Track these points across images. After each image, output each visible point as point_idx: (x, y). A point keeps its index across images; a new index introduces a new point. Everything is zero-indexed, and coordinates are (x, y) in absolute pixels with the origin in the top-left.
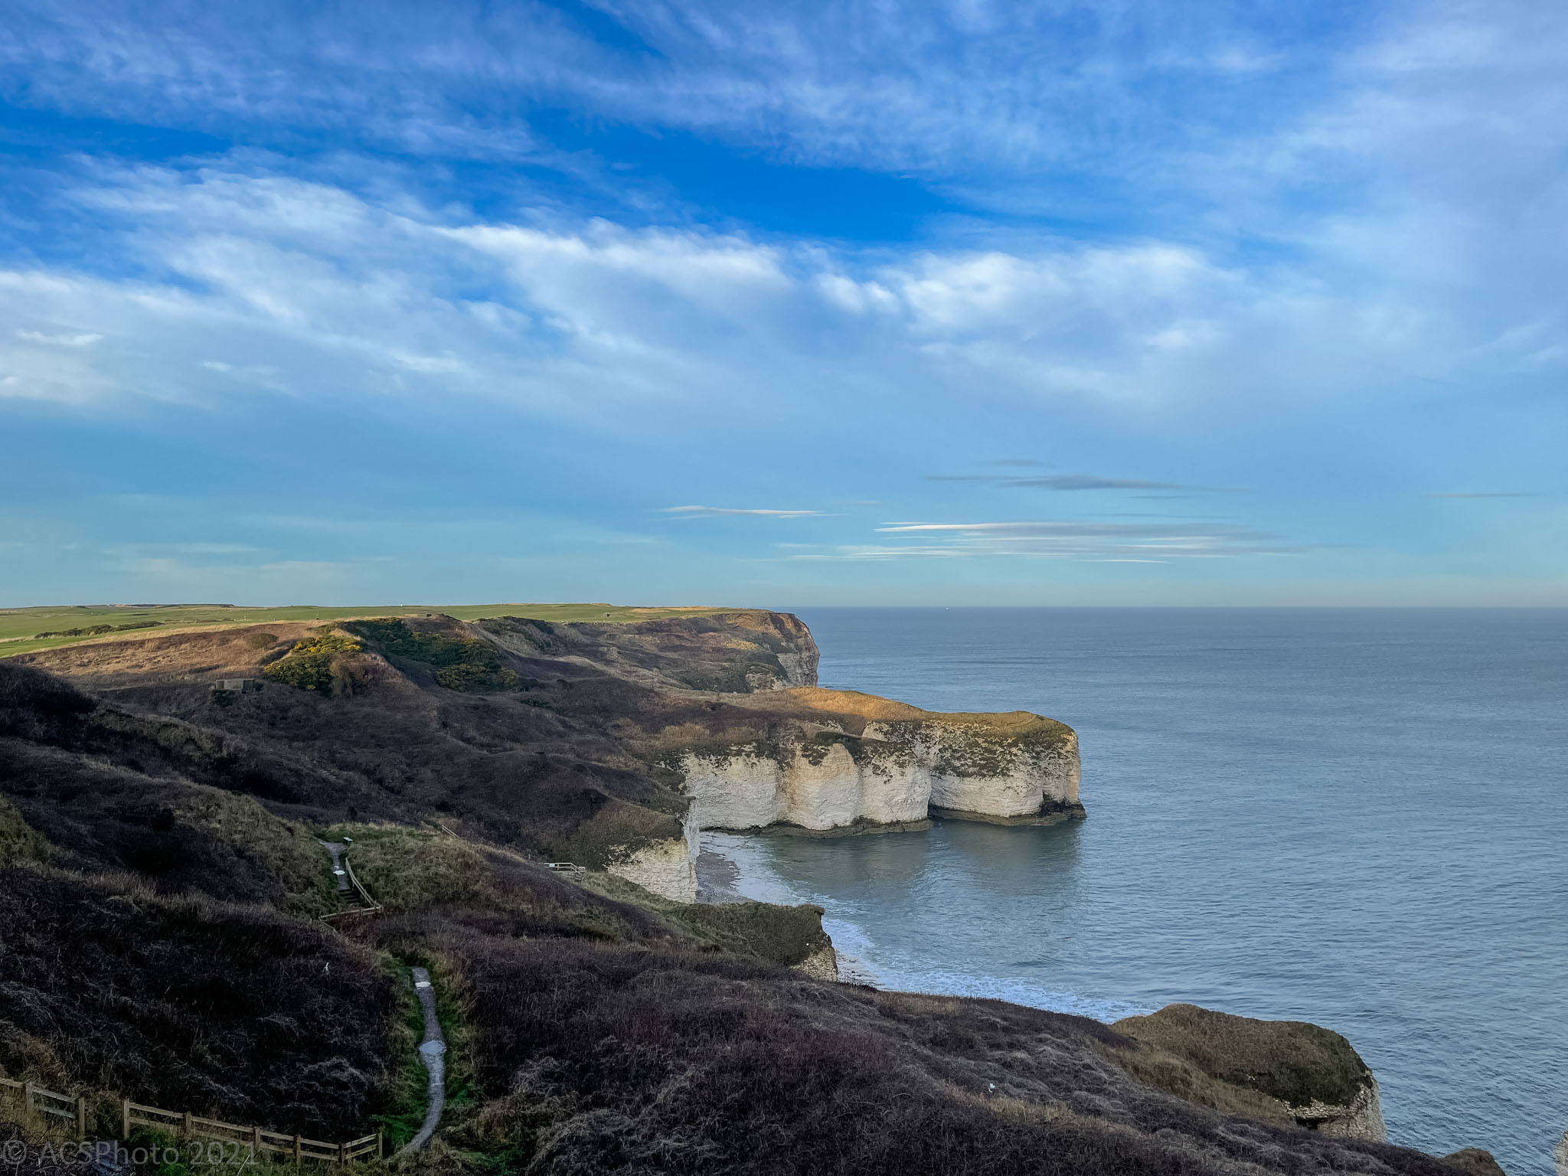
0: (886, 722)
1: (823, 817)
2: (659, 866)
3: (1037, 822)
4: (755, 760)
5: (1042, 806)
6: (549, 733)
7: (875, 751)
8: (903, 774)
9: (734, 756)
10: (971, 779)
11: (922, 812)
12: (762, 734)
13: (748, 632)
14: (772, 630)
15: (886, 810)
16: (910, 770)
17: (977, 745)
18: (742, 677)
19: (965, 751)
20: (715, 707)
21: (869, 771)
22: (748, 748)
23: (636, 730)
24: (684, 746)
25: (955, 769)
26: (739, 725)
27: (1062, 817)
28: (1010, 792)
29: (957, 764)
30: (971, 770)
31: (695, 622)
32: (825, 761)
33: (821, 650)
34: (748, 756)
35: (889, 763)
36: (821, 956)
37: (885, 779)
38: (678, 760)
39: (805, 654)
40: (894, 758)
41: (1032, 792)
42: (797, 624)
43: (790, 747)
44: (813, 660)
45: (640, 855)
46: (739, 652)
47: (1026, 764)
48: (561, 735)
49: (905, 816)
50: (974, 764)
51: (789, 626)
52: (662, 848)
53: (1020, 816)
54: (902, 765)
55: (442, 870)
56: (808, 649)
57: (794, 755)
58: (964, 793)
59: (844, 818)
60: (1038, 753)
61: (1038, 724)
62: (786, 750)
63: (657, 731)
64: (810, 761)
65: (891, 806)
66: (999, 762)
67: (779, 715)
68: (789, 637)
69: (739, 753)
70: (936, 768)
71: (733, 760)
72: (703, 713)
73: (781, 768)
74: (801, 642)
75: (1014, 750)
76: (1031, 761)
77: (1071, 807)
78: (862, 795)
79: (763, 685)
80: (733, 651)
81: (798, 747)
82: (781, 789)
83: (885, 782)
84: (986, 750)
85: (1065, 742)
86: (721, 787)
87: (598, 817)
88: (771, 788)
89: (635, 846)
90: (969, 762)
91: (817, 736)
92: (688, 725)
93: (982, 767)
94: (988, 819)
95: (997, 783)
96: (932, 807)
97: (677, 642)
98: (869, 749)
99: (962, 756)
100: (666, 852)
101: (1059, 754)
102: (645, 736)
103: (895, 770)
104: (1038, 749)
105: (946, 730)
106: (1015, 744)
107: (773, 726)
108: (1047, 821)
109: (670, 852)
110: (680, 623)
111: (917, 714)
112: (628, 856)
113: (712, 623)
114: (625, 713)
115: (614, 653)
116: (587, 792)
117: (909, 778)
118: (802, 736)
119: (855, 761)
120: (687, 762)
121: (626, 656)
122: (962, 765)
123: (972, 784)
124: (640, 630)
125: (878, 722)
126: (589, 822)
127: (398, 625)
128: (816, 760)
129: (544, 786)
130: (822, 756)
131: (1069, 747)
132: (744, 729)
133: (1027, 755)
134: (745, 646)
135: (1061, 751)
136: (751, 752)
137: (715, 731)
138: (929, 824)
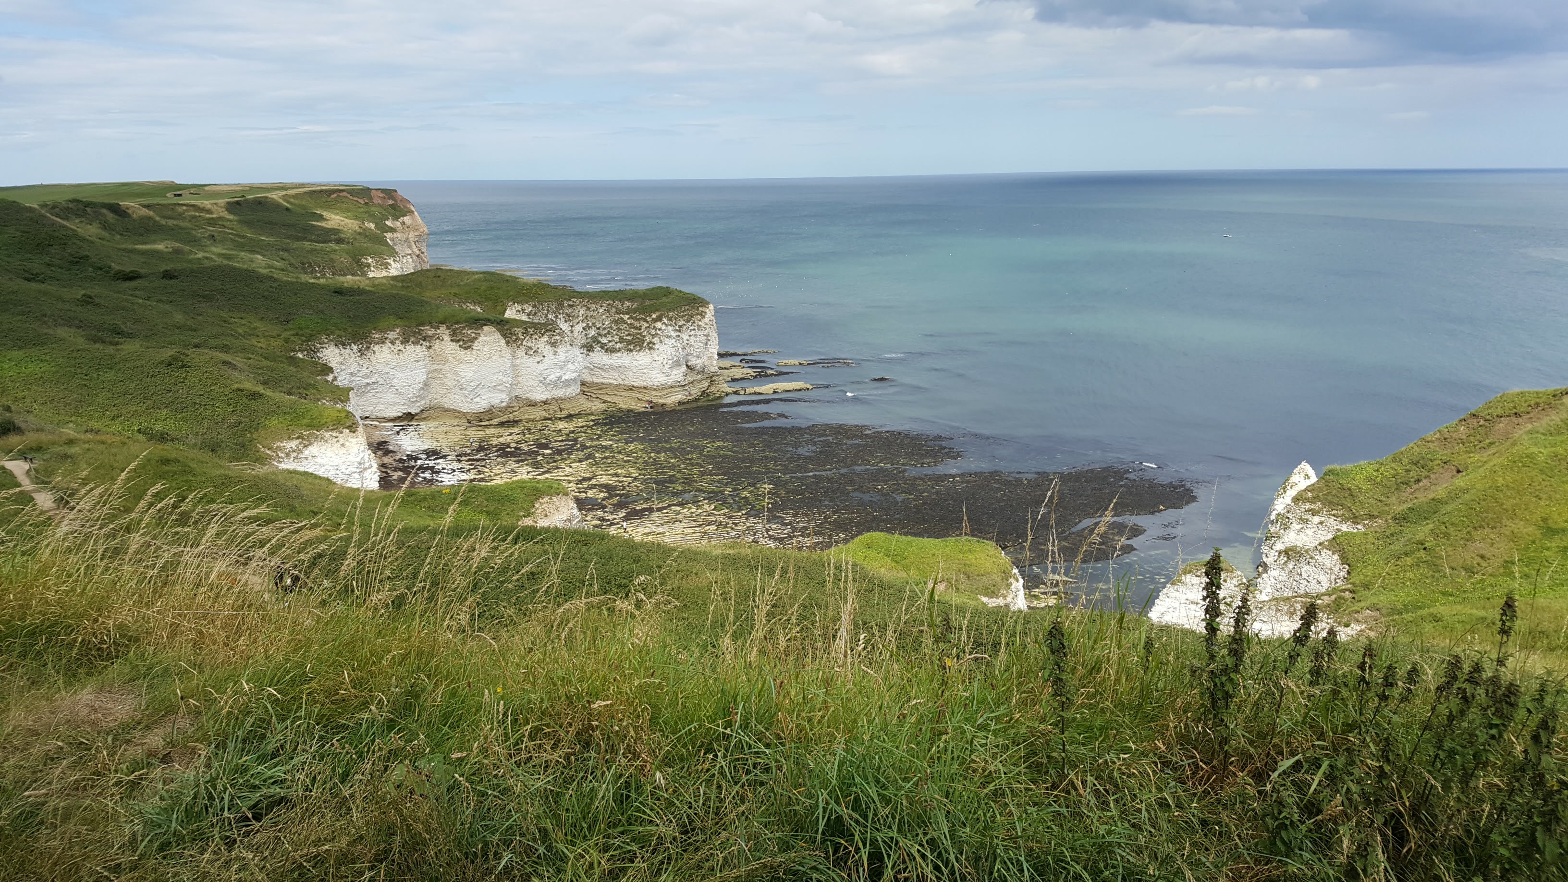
0: (529, 303)
1: (477, 400)
4: (401, 347)
5: (685, 375)
7: (526, 333)
8: (555, 353)
9: (377, 343)
10: (619, 354)
11: (575, 389)
15: (541, 389)
16: (561, 350)
17: (623, 322)
18: (355, 259)
19: (611, 328)
21: (521, 353)
22: (391, 335)
24: (321, 334)
25: (602, 346)
28: (657, 365)
29: (604, 340)
30: (618, 346)
32: (476, 345)
34: (393, 343)
35: (541, 344)
37: (538, 359)
38: (315, 350)
40: (545, 338)
41: (676, 363)
43: (437, 332)
45: (314, 449)
47: (670, 337)
49: (559, 394)
50: (621, 340)
52: (338, 441)
53: (667, 386)
54: (554, 344)
57: (442, 340)
58: (613, 368)
59: (499, 399)
60: (680, 327)
62: (433, 336)
64: (460, 346)
65: (547, 385)
66: (644, 336)
69: (382, 341)
70: (583, 346)
71: (376, 348)
74: (407, 220)
75: (659, 325)
76: (674, 335)
78: (516, 376)
79: (380, 266)
81: (446, 331)
82: (431, 375)
83: (538, 363)
84: (632, 326)
85: (703, 315)
86: (366, 376)
88: (420, 374)
89: (306, 441)
90: (617, 339)
91: (466, 320)
93: (629, 343)
95: (644, 357)
96: (583, 383)
98: (518, 330)
99: (609, 333)
100: (343, 445)
101: (699, 326)
103: (547, 350)
104: (680, 323)
105: (588, 309)
106: (659, 319)
109: (347, 444)
112: (301, 451)
117: (562, 357)
119: (508, 343)
120: (326, 352)
122: (610, 341)
123: (623, 359)
125: (520, 303)
128: (467, 344)
130: (473, 340)
131: (707, 319)
133: (671, 328)
134: (348, 225)
135: (700, 323)
136: (396, 339)
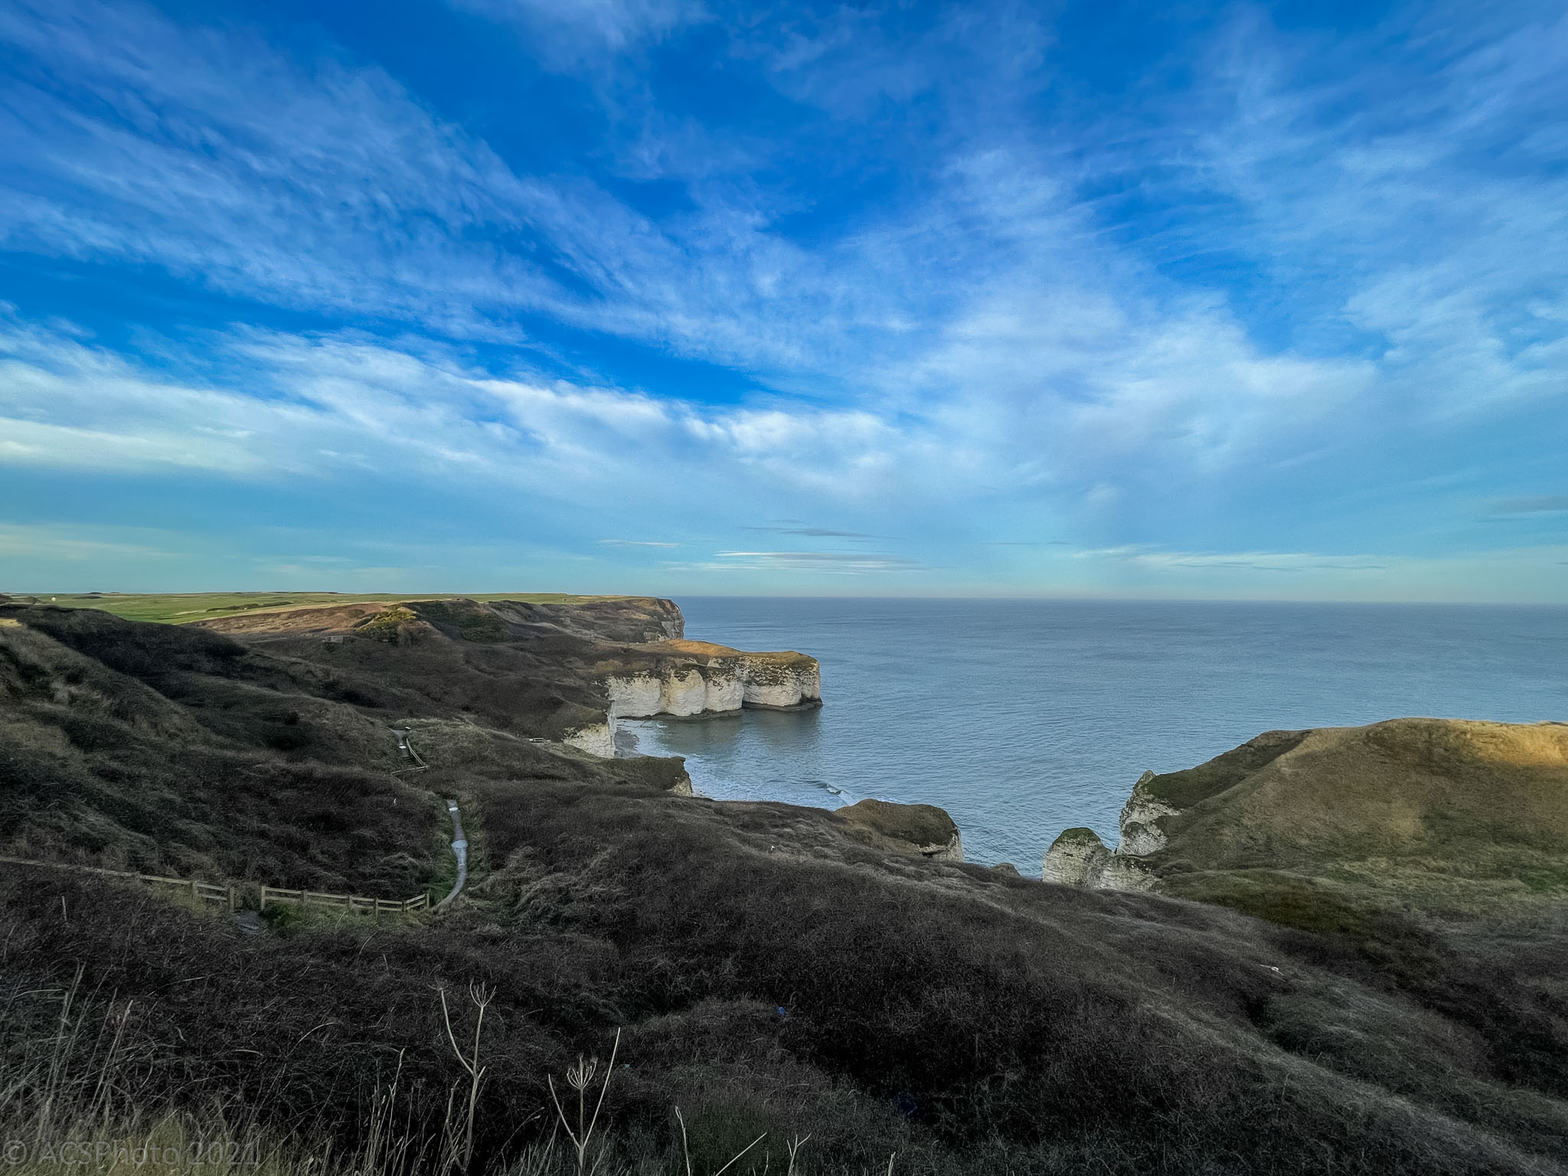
0: (721, 658)
1: (685, 709)
2: (593, 738)
3: (798, 708)
4: (648, 679)
5: (800, 700)
6: (530, 666)
7: (714, 673)
8: (729, 685)
9: (637, 677)
10: (765, 687)
11: (738, 705)
12: (653, 666)
15: (720, 704)
16: (732, 683)
17: (768, 669)
18: (642, 634)
19: (762, 672)
20: (625, 650)
21: (711, 684)
22: (644, 673)
23: (580, 663)
24: (609, 672)
25: (756, 682)
26: (640, 660)
27: (811, 705)
28: (784, 693)
29: (758, 679)
30: (765, 682)
32: (687, 679)
33: (684, 619)
34: (645, 677)
35: (722, 680)
36: (683, 783)
37: (719, 688)
38: (605, 681)
39: (677, 622)
40: (724, 677)
41: (796, 693)
42: (673, 606)
43: (668, 672)
44: (681, 625)
45: (582, 733)
47: (792, 678)
48: (537, 667)
49: (730, 708)
50: (766, 679)
51: (668, 606)
52: (595, 729)
53: (790, 706)
54: (728, 681)
55: (466, 744)
56: (679, 619)
57: (670, 675)
58: (761, 694)
59: (697, 709)
60: (799, 673)
61: (800, 657)
62: (665, 674)
63: (593, 664)
64: (679, 680)
65: (723, 703)
66: (779, 678)
67: (662, 655)
68: (668, 612)
69: (639, 676)
70: (746, 682)
71: (636, 679)
72: (619, 654)
73: (663, 684)
74: (675, 615)
75: (787, 671)
76: (795, 677)
77: (816, 700)
78: (707, 697)
79: (653, 638)
81: (672, 672)
82: (663, 695)
83: (719, 690)
84: (773, 671)
85: (813, 667)
87: (559, 712)
88: (657, 694)
89: (580, 728)
90: (764, 678)
91: (683, 665)
92: (610, 661)
93: (770, 680)
94: (773, 708)
95: (778, 689)
96: (744, 702)
97: (605, 615)
98: (711, 672)
99: (760, 675)
100: (597, 731)
101: (810, 673)
102: (585, 667)
103: (725, 684)
104: (799, 671)
105: (752, 662)
106: (787, 668)
107: (659, 661)
108: (803, 708)
109: (600, 730)
110: (606, 604)
111: (737, 653)
112: (576, 734)
113: (625, 605)
114: (574, 655)
115: (568, 621)
116: (552, 699)
117: (732, 687)
118: (674, 666)
119: (704, 679)
120: (610, 681)
121: (574, 622)
122: (760, 680)
123: (765, 690)
124: (583, 608)
125: (716, 658)
127: (439, 605)
128: (682, 678)
129: (526, 695)
130: (685, 676)
131: (815, 669)
132: (642, 663)
133: (793, 674)
134: (644, 617)
135: (810, 671)
136: (646, 675)
137: (626, 663)
138: (743, 711)
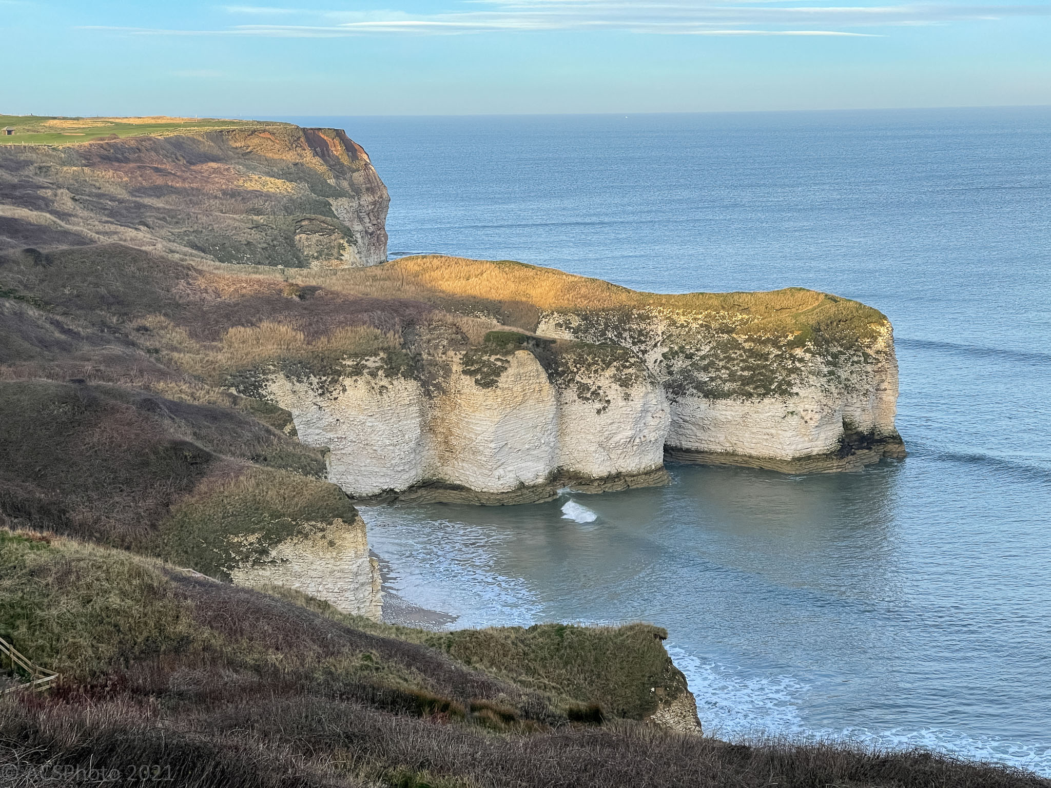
0: (577, 312)
1: (501, 471)
3: (834, 467)
4: (385, 382)
5: (841, 441)
6: (44, 344)
7: (580, 361)
8: (627, 397)
9: (350, 375)
10: (729, 402)
11: (655, 458)
12: (394, 339)
13: (270, 162)
14: (311, 160)
15: (601, 456)
16: (638, 391)
17: (737, 346)
18: (289, 240)
19: (716, 356)
20: (305, 293)
21: (571, 394)
22: (372, 362)
23: (178, 335)
24: (266, 361)
25: (700, 386)
26: (353, 323)
27: (873, 456)
28: (794, 421)
29: (703, 377)
30: (727, 386)
31: (178, 144)
32: (504, 380)
34: (373, 374)
35: (605, 381)
36: (675, 706)
37: (598, 405)
38: (257, 386)
39: (367, 199)
40: (611, 371)
41: (826, 420)
42: (351, 149)
43: (440, 358)
44: (380, 208)
45: (286, 549)
46: (268, 197)
47: (818, 374)
48: (64, 348)
49: (630, 464)
50: (732, 377)
51: (337, 150)
52: (324, 537)
53: (809, 457)
54: (625, 383)
56: (371, 190)
57: (447, 371)
58: (717, 424)
59: (533, 470)
60: (835, 356)
61: (831, 308)
62: (433, 364)
63: (215, 336)
64: (477, 381)
65: (608, 450)
66: (773, 372)
67: (417, 306)
68: (339, 170)
69: (357, 371)
70: (674, 387)
71: (348, 382)
72: (288, 305)
73: (428, 394)
74: (358, 177)
75: (799, 352)
76: (825, 370)
77: (883, 440)
78: (561, 433)
79: (325, 253)
80: (257, 194)
81: (455, 359)
82: (428, 428)
83: (599, 412)
84: (752, 353)
85: (874, 337)
86: (330, 428)
87: (203, 487)
88: (412, 426)
89: (276, 535)
90: (724, 374)
91: (488, 338)
92: (265, 325)
93: (745, 381)
94: (755, 465)
95: (771, 407)
96: (667, 449)
97: (159, 181)
98: (570, 358)
99: (712, 364)
100: (331, 544)
101: (866, 356)
102: (194, 344)
103: (614, 392)
104: (835, 350)
105: (673, 323)
106: (799, 342)
107: (409, 324)
108: (852, 465)
109: (338, 542)
110: (156, 147)
112: (264, 552)
113: (208, 146)
114: (155, 306)
115: (65, 201)
117: (637, 403)
118: (460, 340)
119: (550, 377)
120: (273, 387)
122: (712, 379)
123: (729, 410)
125: (562, 312)
126: (187, 498)
128: (488, 378)
130: (498, 372)
131: (880, 344)
132: (362, 330)
133: (819, 359)
134: (277, 186)
135: (869, 351)
136: (378, 369)
137: (313, 335)
138: (665, 476)
